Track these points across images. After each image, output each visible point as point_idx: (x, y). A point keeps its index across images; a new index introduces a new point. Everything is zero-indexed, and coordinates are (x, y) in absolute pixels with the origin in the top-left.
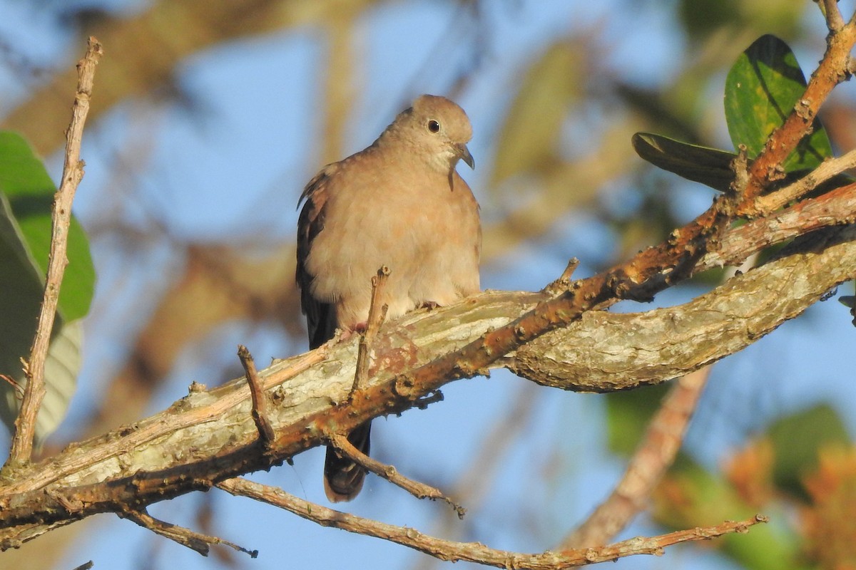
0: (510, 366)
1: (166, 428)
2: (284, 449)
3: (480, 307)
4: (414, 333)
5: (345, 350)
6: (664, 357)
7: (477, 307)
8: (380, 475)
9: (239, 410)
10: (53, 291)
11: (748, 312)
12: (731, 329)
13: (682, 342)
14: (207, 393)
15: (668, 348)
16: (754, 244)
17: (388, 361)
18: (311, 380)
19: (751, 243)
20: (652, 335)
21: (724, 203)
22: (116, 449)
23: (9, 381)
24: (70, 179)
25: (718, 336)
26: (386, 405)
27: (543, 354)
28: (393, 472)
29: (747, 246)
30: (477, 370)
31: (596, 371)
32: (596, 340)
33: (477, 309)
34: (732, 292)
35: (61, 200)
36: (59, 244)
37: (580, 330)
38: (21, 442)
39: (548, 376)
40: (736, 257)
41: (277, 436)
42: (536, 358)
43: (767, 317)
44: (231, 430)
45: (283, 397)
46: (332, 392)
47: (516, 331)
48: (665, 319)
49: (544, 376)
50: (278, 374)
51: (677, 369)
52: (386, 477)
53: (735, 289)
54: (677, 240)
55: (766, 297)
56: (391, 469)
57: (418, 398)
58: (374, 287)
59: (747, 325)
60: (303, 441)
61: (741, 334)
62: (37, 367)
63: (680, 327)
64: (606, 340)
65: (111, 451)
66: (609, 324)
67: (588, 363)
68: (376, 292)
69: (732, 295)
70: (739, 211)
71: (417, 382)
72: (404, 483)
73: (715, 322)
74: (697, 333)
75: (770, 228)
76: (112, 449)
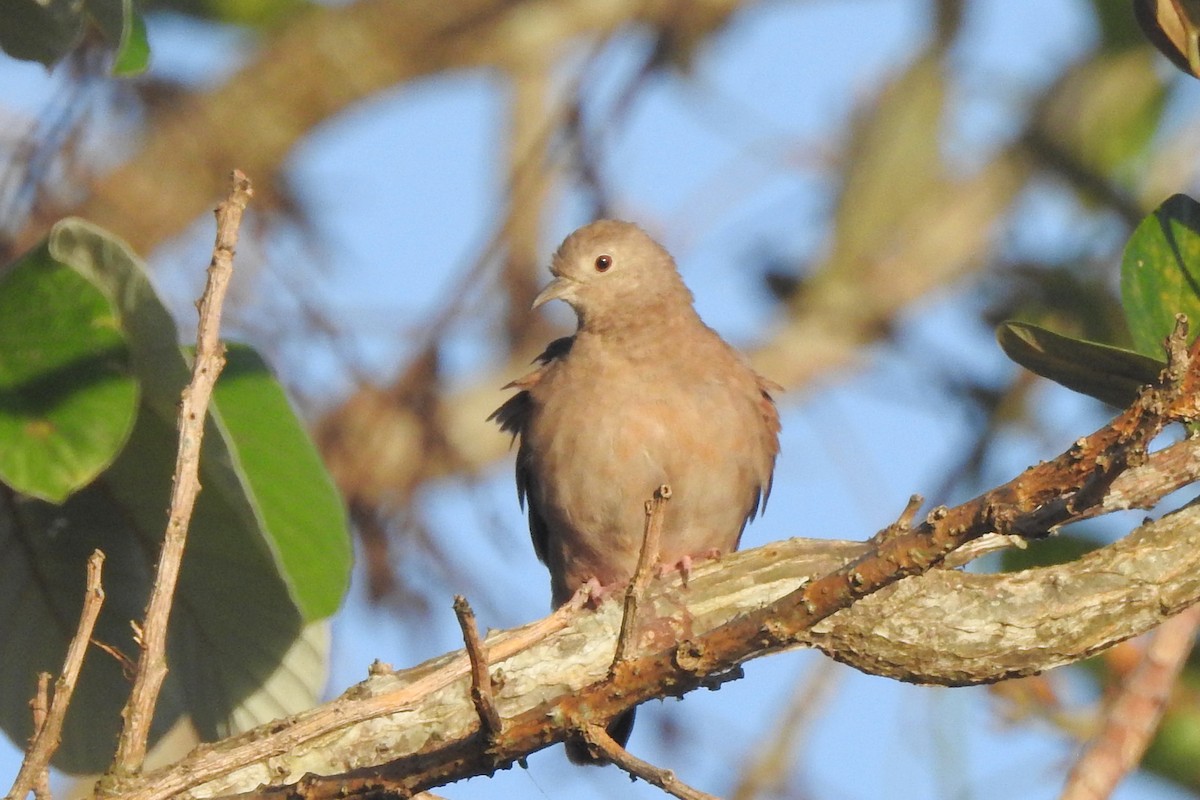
0: (823, 646)
1: (341, 719)
2: (516, 744)
3: (783, 562)
4: (689, 596)
5: (590, 618)
6: (1043, 637)
7: (778, 560)
8: (652, 782)
9: (441, 700)
10: (179, 527)
11: (1161, 576)
12: (1137, 599)
13: (1067, 616)
14: (394, 677)
15: (1047, 625)
16: (1171, 479)
17: (651, 634)
18: (541, 661)
19: (1167, 478)
20: (1024, 606)
21: (1154, 397)
22: (271, 747)
23: (114, 654)
24: (204, 371)
25: (1119, 608)
26: (662, 683)
27: (872, 630)
28: (671, 778)
29: (1162, 481)
30: (793, 634)
31: (945, 655)
32: (947, 610)
33: (778, 564)
34: (1139, 546)
35: (191, 401)
36: (187, 462)
37: (924, 596)
38: (131, 741)
39: (877, 661)
40: (1146, 497)
41: (505, 727)
42: (861, 636)
43: (1187, 584)
44: (428, 729)
45: (503, 684)
46: (572, 676)
47: (850, 579)
48: (1043, 583)
49: (871, 661)
50: (501, 646)
51: (1060, 655)
52: (661, 785)
53: (1143, 543)
54: (1083, 452)
55: (1187, 555)
56: (668, 774)
57: (708, 673)
58: (648, 515)
59: (1160, 593)
60: (543, 734)
61: (1151, 607)
62: (154, 634)
63: (1064, 595)
64: (959, 611)
65: (263, 750)
66: (964, 589)
67: (935, 644)
68: (650, 523)
69: (1139, 552)
70: (1172, 411)
71: (707, 651)
72: (687, 794)
73: (1116, 589)
74: (1089, 603)
75: (1195, 456)
76: (266, 747)
